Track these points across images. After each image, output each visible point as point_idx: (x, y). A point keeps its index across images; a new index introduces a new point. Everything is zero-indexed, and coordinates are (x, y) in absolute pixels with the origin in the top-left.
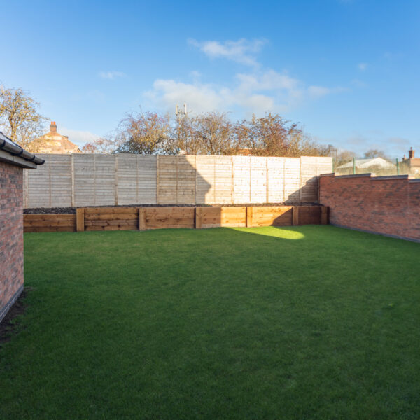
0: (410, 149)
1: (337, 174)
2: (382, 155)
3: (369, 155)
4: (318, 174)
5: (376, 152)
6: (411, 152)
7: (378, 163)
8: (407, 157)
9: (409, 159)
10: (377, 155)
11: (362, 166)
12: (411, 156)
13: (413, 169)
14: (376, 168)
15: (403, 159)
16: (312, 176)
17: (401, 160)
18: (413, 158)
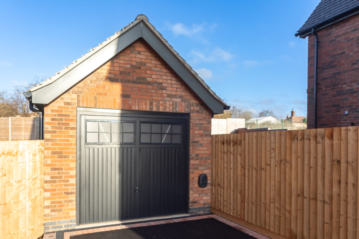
0: (292, 111)
1: (248, 128)
2: (272, 114)
3: (262, 115)
4: (237, 128)
5: (267, 112)
6: (292, 112)
7: (269, 120)
8: (290, 116)
9: (291, 118)
10: (268, 114)
11: (260, 122)
12: (292, 115)
13: (294, 124)
14: (268, 123)
15: (287, 117)
16: (234, 129)
17: (286, 118)
18: (294, 117)
